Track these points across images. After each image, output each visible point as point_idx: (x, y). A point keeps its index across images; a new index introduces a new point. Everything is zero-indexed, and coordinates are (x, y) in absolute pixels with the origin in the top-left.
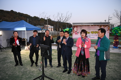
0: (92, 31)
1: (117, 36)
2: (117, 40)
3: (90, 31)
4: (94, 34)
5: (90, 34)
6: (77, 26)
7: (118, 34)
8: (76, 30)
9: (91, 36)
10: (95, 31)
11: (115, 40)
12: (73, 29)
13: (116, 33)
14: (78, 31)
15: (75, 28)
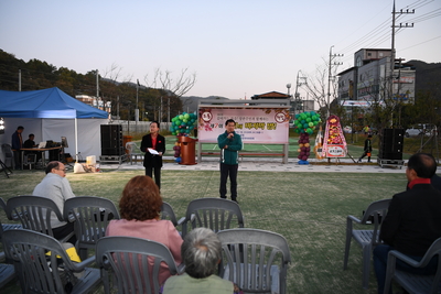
0: (249, 121)
1: (307, 134)
2: (307, 145)
3: (243, 122)
4: (253, 129)
5: (244, 129)
6: (209, 110)
7: (308, 130)
8: (206, 119)
9: (246, 135)
10: (256, 121)
11: (301, 145)
12: (201, 115)
13: (303, 128)
14: (212, 123)
15: (206, 114)
